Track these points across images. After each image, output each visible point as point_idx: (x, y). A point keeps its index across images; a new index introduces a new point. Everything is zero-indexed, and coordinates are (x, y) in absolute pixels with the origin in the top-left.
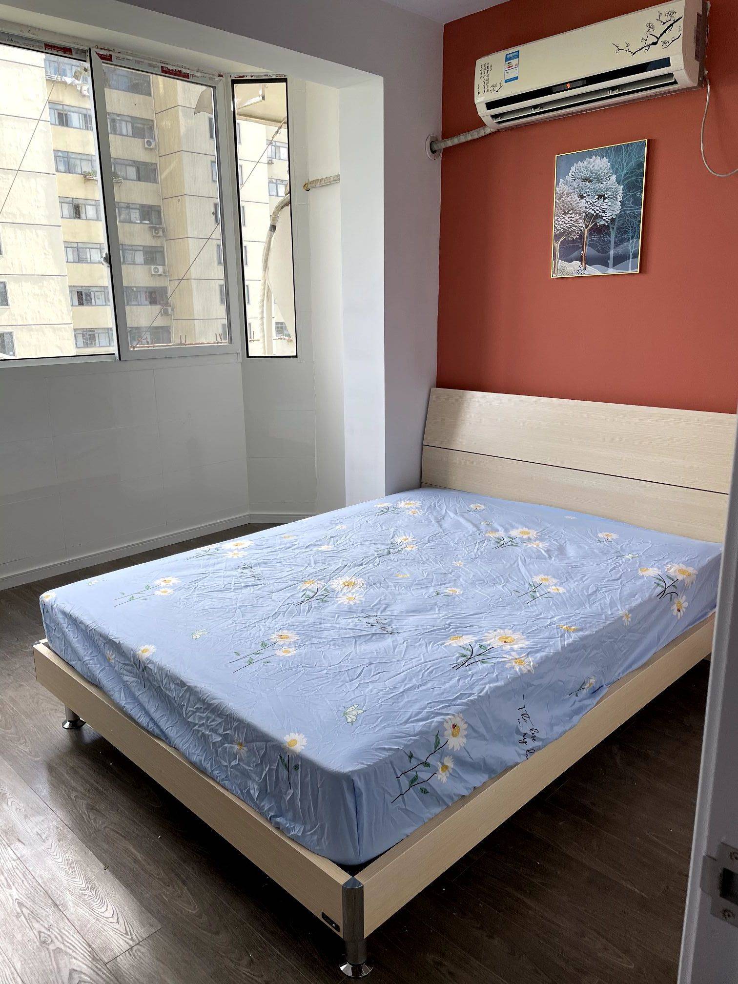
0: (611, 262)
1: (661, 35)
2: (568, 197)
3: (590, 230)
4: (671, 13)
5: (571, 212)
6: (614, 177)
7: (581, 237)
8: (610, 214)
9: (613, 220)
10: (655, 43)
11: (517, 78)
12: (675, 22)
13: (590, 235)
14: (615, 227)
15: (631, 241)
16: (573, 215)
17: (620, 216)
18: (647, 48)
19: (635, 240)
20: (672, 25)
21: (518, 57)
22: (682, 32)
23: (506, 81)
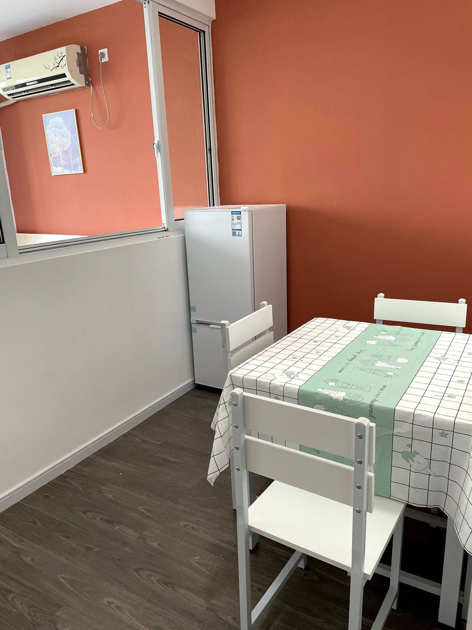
0: (72, 167)
1: (60, 63)
2: (51, 135)
3: (62, 152)
4: (61, 53)
5: (53, 143)
6: (66, 127)
7: (59, 155)
8: (68, 145)
9: (69, 147)
10: (58, 66)
11: (11, 78)
12: (63, 57)
13: (62, 154)
14: (71, 150)
15: (78, 158)
16: (54, 145)
17: (71, 145)
18: (56, 68)
19: (79, 157)
20: (62, 58)
21: (9, 67)
22: (66, 62)
23: (7, 79)
